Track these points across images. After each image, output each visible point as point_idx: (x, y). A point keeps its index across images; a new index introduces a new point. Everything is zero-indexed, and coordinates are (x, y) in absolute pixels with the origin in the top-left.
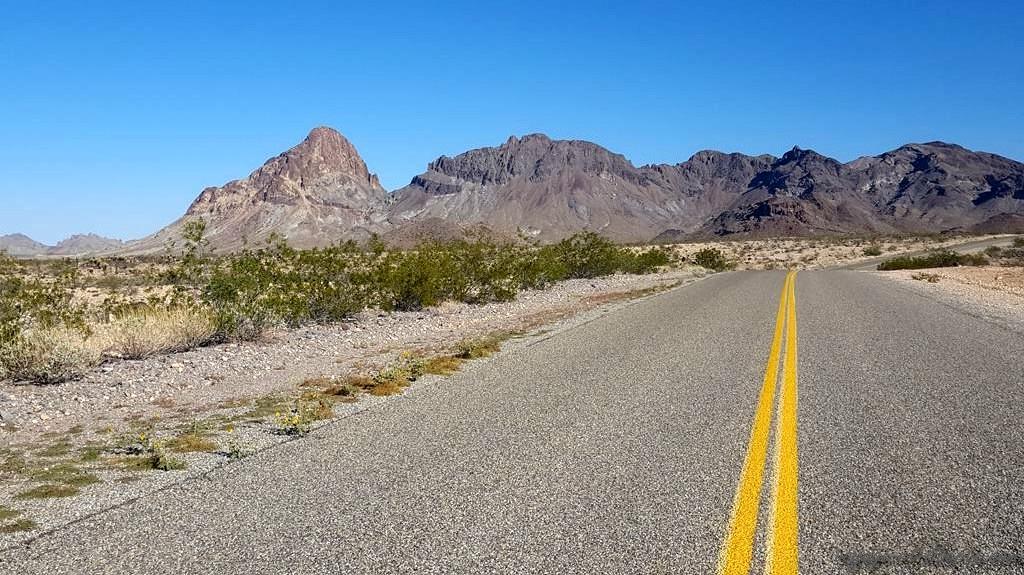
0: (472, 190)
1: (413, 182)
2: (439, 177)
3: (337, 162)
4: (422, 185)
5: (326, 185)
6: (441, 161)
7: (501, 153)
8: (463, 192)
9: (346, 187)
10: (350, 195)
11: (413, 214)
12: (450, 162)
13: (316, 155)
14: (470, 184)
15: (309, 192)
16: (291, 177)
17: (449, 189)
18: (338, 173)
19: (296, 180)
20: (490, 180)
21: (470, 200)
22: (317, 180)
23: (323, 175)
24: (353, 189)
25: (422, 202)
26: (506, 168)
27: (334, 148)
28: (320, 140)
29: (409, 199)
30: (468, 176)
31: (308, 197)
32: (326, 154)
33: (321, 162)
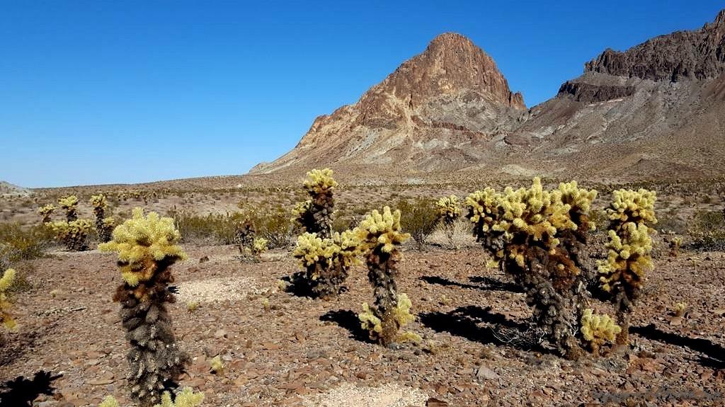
0: (654, 91)
1: (561, 91)
2: (602, 79)
3: (465, 77)
4: (573, 92)
5: (444, 103)
6: (605, 58)
7: (705, 36)
8: (638, 94)
9: (470, 105)
10: (473, 114)
11: (550, 130)
12: (618, 58)
13: (437, 68)
14: (650, 83)
15: (417, 111)
16: (398, 95)
17: (613, 93)
18: (464, 91)
19: (403, 98)
20: (686, 74)
21: (649, 105)
22: (432, 98)
23: (442, 92)
24: (479, 107)
25: (569, 114)
26: (714, 54)
27: (462, 59)
28: (443, 49)
29: (550, 113)
30: (650, 72)
31: (413, 118)
32: (450, 67)
33: (441, 76)
